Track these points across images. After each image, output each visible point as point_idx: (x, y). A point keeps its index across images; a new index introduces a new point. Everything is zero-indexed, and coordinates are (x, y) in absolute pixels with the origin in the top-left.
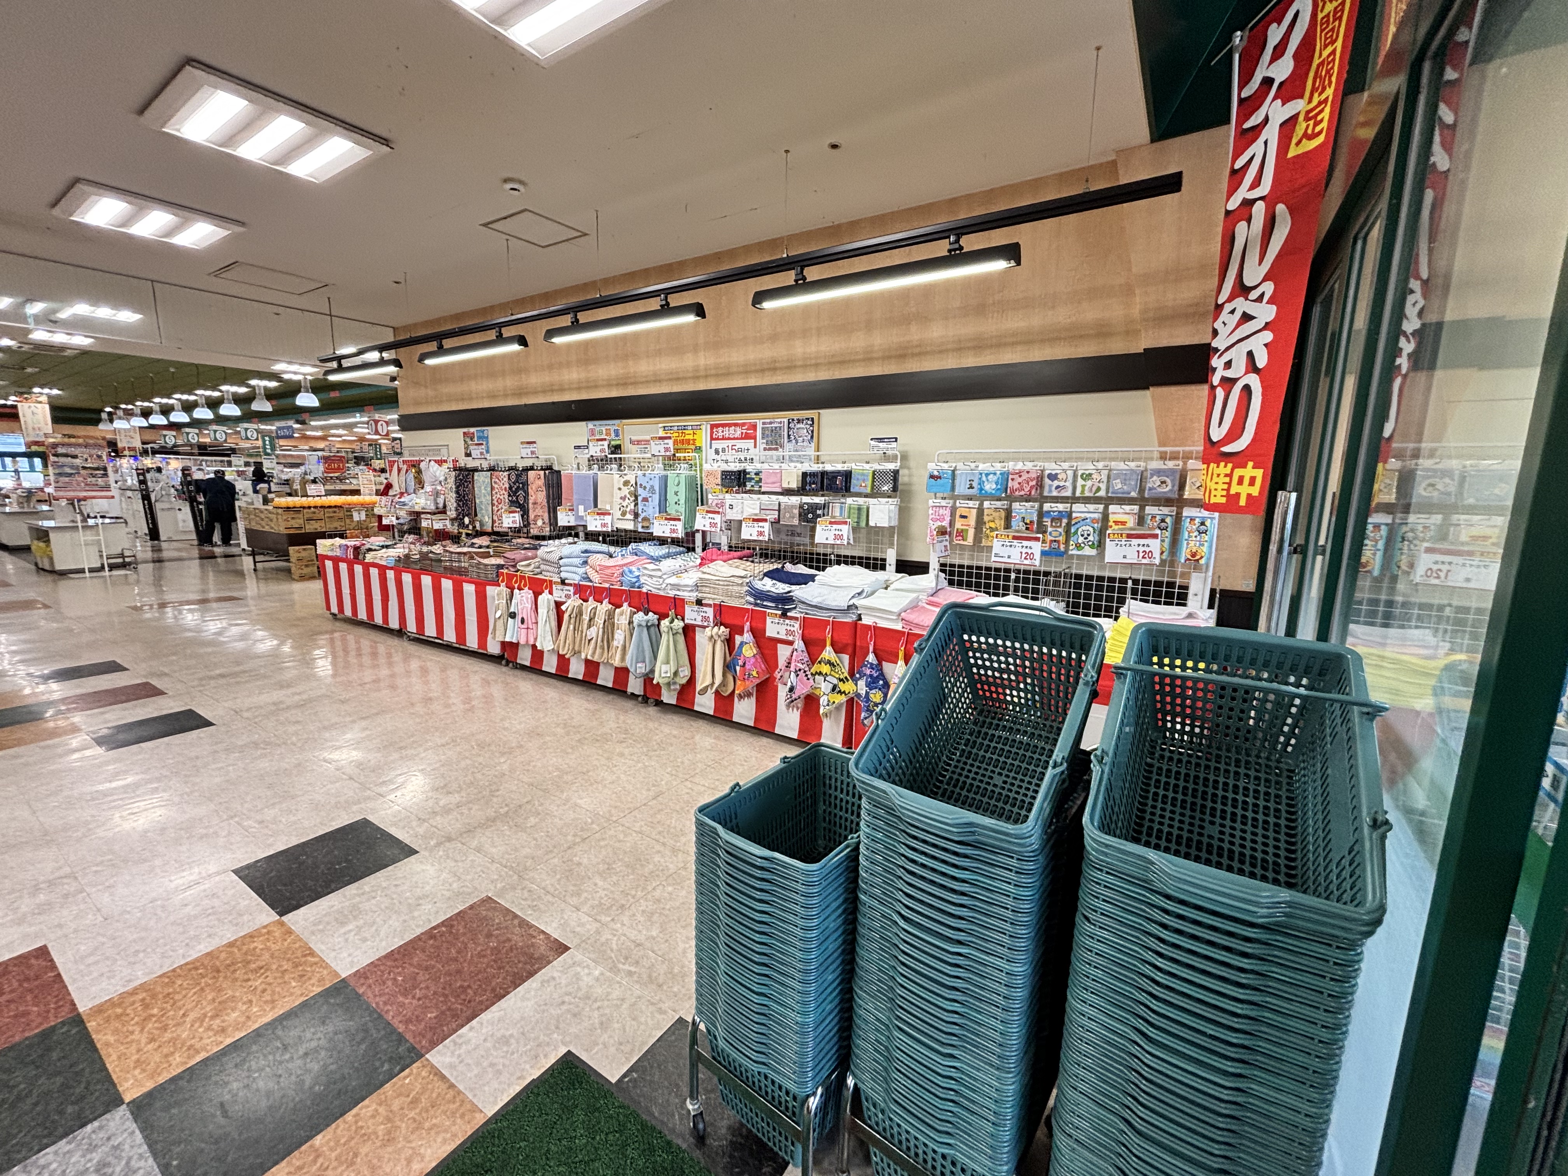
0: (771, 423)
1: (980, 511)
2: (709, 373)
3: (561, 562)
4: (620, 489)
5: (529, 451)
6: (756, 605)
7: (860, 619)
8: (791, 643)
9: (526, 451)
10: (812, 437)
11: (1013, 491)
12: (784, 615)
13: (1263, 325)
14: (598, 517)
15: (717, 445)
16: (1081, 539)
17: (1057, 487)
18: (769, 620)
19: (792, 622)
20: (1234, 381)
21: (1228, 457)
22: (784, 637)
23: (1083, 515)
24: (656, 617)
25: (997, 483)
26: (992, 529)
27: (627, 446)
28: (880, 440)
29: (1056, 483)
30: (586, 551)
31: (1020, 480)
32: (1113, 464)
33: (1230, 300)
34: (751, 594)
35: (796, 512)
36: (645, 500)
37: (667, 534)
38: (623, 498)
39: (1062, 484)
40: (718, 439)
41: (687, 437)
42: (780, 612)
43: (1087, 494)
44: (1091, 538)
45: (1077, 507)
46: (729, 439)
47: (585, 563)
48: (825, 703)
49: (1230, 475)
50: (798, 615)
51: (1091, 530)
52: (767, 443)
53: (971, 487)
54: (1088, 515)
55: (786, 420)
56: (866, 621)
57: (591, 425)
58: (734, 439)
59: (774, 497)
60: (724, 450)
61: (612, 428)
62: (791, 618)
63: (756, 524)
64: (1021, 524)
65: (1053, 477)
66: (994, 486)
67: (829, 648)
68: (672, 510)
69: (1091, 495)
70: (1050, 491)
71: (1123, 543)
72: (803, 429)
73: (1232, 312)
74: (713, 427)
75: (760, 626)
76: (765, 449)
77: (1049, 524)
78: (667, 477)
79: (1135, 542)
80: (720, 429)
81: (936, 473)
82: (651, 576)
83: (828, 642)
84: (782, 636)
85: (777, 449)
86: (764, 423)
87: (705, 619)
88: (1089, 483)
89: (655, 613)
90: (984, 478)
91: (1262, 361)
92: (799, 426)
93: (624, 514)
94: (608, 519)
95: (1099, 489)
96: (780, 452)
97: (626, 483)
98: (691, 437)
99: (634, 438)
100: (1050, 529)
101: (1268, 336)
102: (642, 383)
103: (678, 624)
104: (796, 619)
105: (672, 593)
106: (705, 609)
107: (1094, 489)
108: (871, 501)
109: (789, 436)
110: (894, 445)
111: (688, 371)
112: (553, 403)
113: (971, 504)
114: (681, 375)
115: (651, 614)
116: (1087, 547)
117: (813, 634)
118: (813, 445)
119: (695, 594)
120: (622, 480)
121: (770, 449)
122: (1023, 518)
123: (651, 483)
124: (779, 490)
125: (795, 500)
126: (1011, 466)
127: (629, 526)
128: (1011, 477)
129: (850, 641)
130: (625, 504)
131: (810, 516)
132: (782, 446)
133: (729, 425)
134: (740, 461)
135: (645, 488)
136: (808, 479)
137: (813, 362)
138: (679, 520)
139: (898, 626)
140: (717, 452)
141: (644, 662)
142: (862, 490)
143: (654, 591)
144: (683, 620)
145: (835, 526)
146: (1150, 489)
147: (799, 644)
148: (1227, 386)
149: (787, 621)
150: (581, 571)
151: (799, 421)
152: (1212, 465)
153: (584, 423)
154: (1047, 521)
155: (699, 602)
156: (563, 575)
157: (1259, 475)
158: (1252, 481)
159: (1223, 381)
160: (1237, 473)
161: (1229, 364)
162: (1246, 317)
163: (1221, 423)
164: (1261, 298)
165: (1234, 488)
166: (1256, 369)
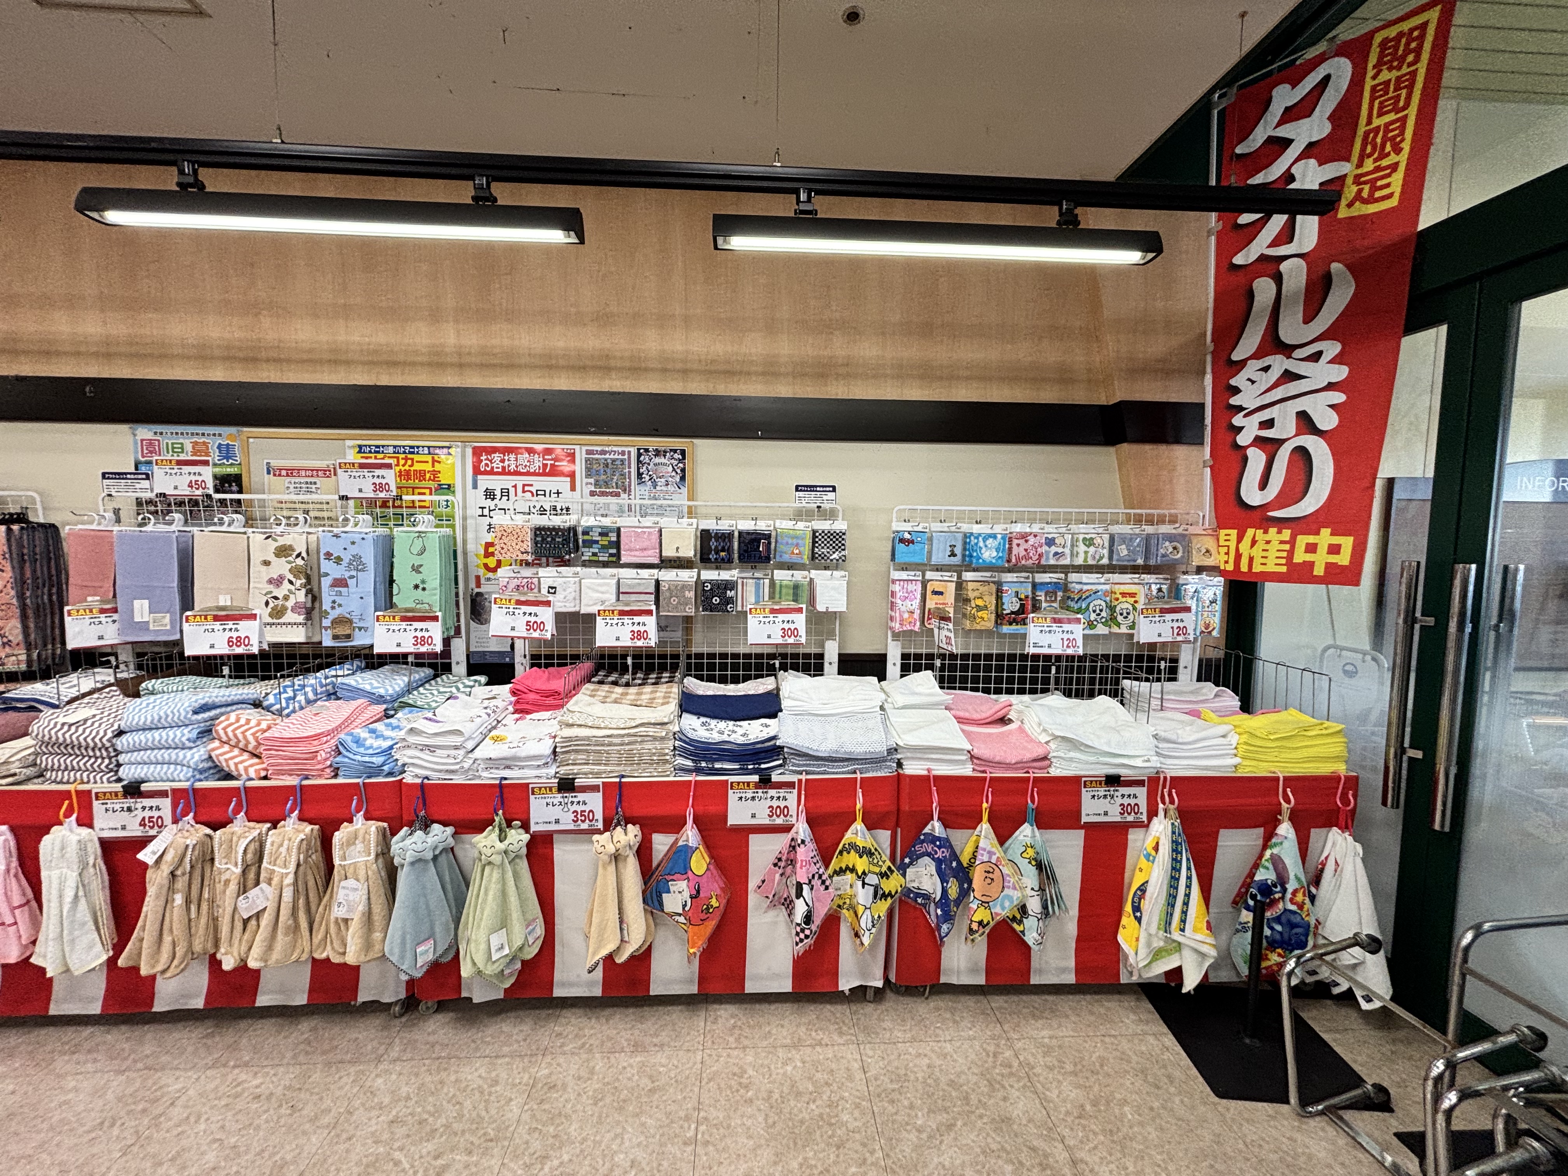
0: (603, 452)
1: (960, 585)
2: (466, 359)
3: (122, 743)
4: (266, 563)
6: (698, 771)
7: (900, 764)
8: (786, 829)
10: (683, 478)
11: (1018, 559)
12: (765, 782)
13: (1326, 383)
14: (217, 625)
15: (485, 482)
16: (1093, 616)
17: (1056, 554)
18: (732, 797)
19: (782, 792)
20: (1280, 442)
21: (1282, 523)
22: (767, 821)
23: (1094, 587)
24: (450, 830)
25: (997, 550)
26: (979, 608)
27: (256, 475)
28: (811, 488)
29: (1054, 549)
30: (205, 708)
31: (1026, 546)
32: (1116, 529)
33: (1256, 356)
34: (685, 753)
35: (691, 594)
36: (340, 583)
37: (410, 648)
38: (277, 582)
39: (1060, 550)
40: (486, 473)
41: (417, 467)
42: (756, 778)
43: (1090, 562)
44: (1104, 614)
45: (1073, 577)
46: (517, 473)
47: (207, 733)
49: (1292, 542)
50: (794, 778)
51: (1104, 604)
52: (596, 485)
53: (953, 555)
54: (1100, 587)
55: (634, 452)
56: (913, 768)
57: (145, 432)
58: (528, 474)
59: (645, 573)
60: (505, 493)
61: (213, 444)
62: (780, 785)
63: (626, 620)
64: (1014, 599)
65: (1050, 542)
66: (995, 554)
67: (858, 826)
68: (404, 598)
69: (1094, 563)
70: (1047, 559)
71: (1157, 619)
72: (666, 466)
73: (1266, 369)
74: (477, 451)
75: (712, 809)
76: (592, 494)
77: (1043, 598)
78: (390, 539)
79: (1169, 617)
80: (497, 457)
81: (907, 536)
82: (431, 748)
83: (857, 816)
84: (763, 819)
85: (617, 495)
86: (589, 452)
87: (588, 816)
88: (1092, 549)
89: (445, 824)
91: (1328, 421)
92: (657, 460)
93: (278, 613)
94: (248, 629)
95: (1101, 558)
96: (624, 499)
97: (283, 551)
98: (428, 467)
99: (274, 463)
100: (1044, 605)
101: (1339, 397)
103: (518, 838)
104: (790, 785)
105: (489, 777)
106: (581, 797)
107: (1097, 557)
108: (814, 573)
109: (640, 475)
110: (831, 496)
111: (416, 352)
112: (19, 379)
113: (946, 575)
114: (401, 358)
115: (436, 828)
116: (1100, 625)
117: (827, 806)
118: (684, 490)
119: (552, 770)
120: (272, 545)
121: (603, 494)
122: (1017, 593)
123: (353, 550)
124: (656, 561)
125: (687, 576)
126: (1018, 528)
127: (297, 636)
128: (1015, 542)
129: (893, 808)
130: (280, 593)
131: (716, 600)
132: (627, 490)
133: (509, 451)
134: (542, 511)
135: (338, 560)
136: (713, 544)
137: (679, 366)
138: (435, 619)
139: (967, 770)
140: (490, 494)
141: (432, 936)
142: (795, 559)
143: (436, 778)
144: (526, 826)
145: (781, 617)
146: (1163, 556)
147: (802, 830)
148: (1269, 447)
149: (772, 792)
150: (197, 755)
151: (658, 453)
152: (1250, 532)
153: (124, 428)
154: (1041, 596)
155: (566, 785)
156: (128, 773)
157: (1347, 543)
158: (1334, 549)
159: (1259, 442)
160: (1302, 540)
161: (1269, 424)
162: (1289, 376)
163: (1264, 484)
164: (1316, 357)
165: (1300, 556)
166: (1315, 431)
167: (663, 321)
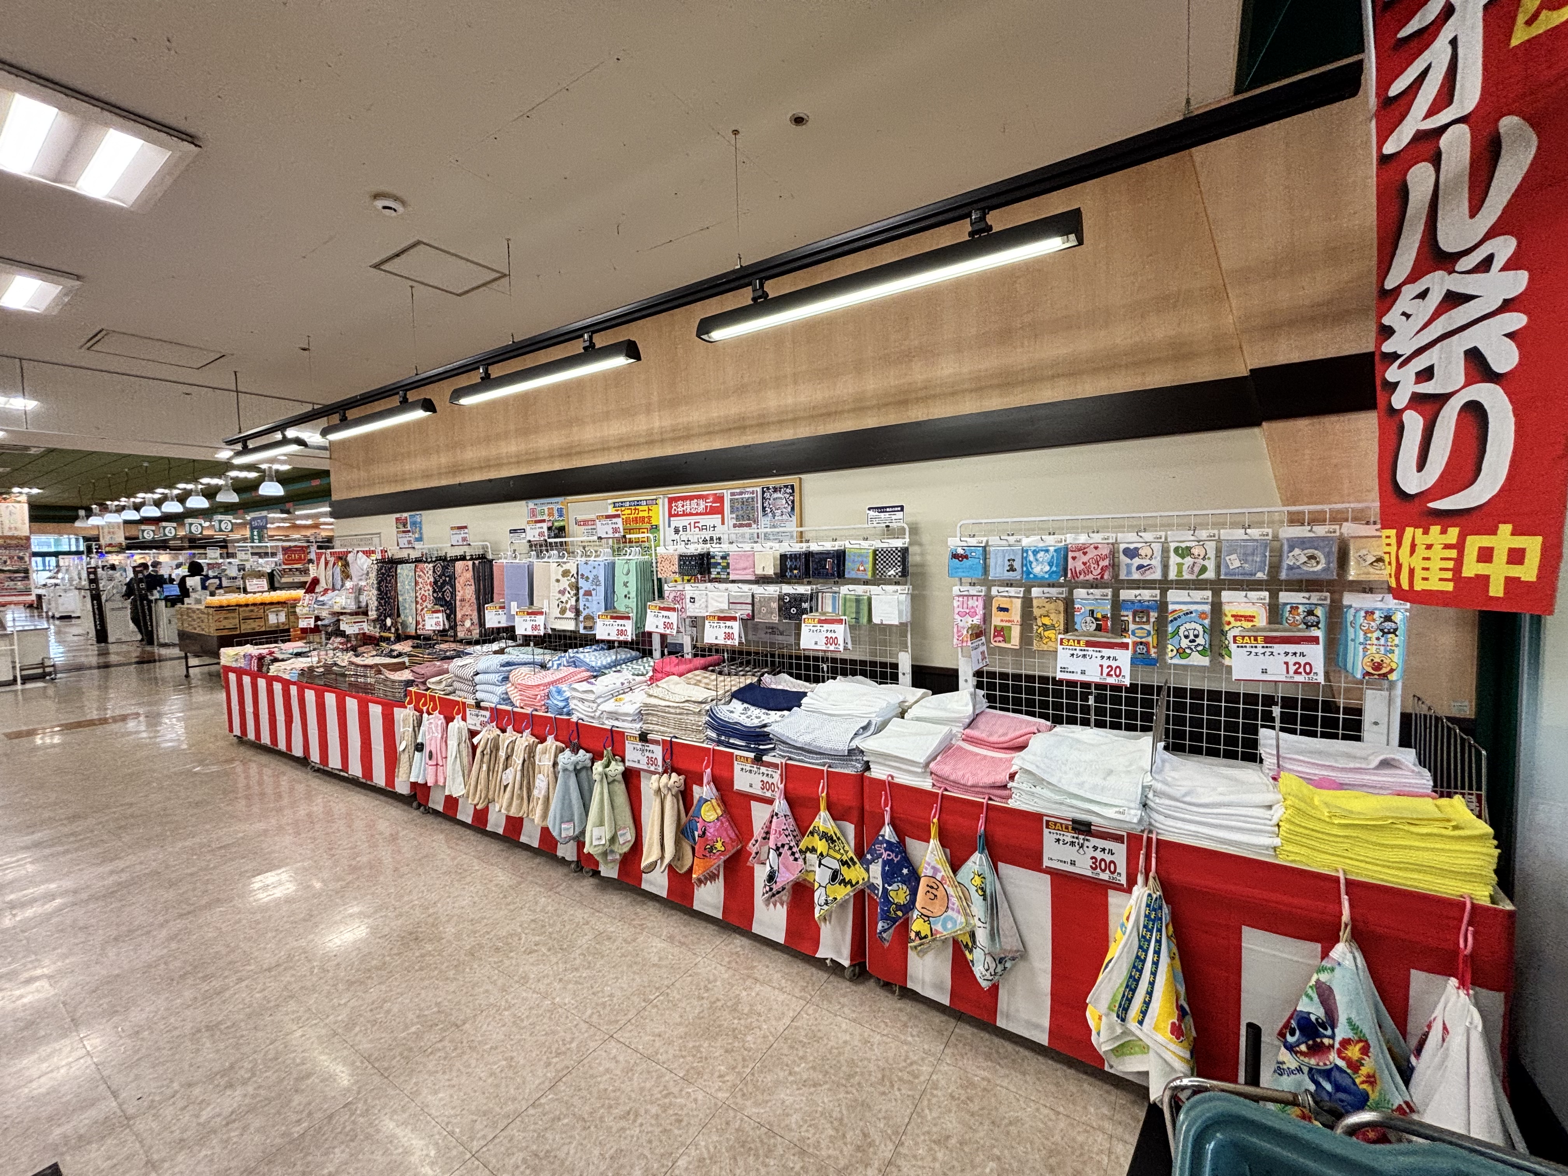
0: (741, 493)
1: (1027, 602)
2: (665, 436)
3: (477, 678)
4: (558, 581)
5: (459, 537)
6: (719, 742)
7: (867, 767)
8: (770, 802)
9: (457, 538)
10: (793, 509)
11: (1075, 574)
12: (758, 760)
13: (1500, 303)
14: (528, 618)
15: (678, 522)
16: (1185, 643)
17: (1140, 567)
18: (737, 767)
19: (770, 771)
20: (1443, 399)
21: (1446, 518)
22: (759, 792)
23: (1185, 608)
24: (589, 755)
25: (1051, 564)
26: (1046, 627)
27: (572, 527)
28: (882, 509)
29: (1137, 561)
30: (508, 664)
31: (1085, 559)
32: (1226, 534)
33: (1412, 278)
34: (713, 728)
35: (775, 605)
36: (588, 593)
37: (614, 637)
38: (562, 592)
39: (1145, 562)
40: (677, 515)
41: (641, 514)
42: (752, 755)
43: (1186, 576)
44: (1200, 640)
45: (1173, 595)
46: (691, 514)
47: (506, 679)
48: (822, 902)
49: (1460, 546)
50: (777, 761)
51: (1200, 628)
52: (737, 519)
53: (1012, 569)
54: (1193, 608)
55: (759, 490)
56: (878, 772)
57: (531, 504)
58: (697, 514)
59: (746, 587)
60: (685, 528)
61: (555, 507)
62: (769, 765)
63: (722, 624)
64: (1089, 619)
65: (1132, 553)
66: (1047, 568)
67: (824, 814)
68: (621, 606)
69: (1194, 577)
70: (1129, 573)
71: (1260, 650)
72: (781, 500)
73: (1423, 295)
74: (671, 501)
75: (725, 774)
76: (735, 526)
77: (1130, 619)
78: (614, 564)
79: (1278, 648)
80: (680, 503)
81: (960, 551)
82: (582, 700)
83: (823, 805)
84: (757, 791)
85: (749, 525)
86: (732, 494)
87: (651, 761)
88: (1189, 561)
89: (587, 751)
90: (1031, 558)
91: (1505, 358)
92: (775, 495)
93: (563, 611)
94: (540, 620)
95: (1204, 569)
96: (754, 530)
97: (566, 573)
98: (645, 514)
99: (579, 518)
100: (1132, 627)
101: (1517, 320)
102: (589, 452)
103: (617, 768)
104: (775, 766)
105: (608, 724)
106: (652, 747)
107: (1197, 569)
108: (874, 589)
109: (764, 508)
110: (900, 515)
111: (640, 436)
112: (490, 481)
113: (1012, 591)
114: (633, 441)
115: (581, 752)
116: (1195, 655)
117: (801, 790)
118: (794, 518)
119: (638, 726)
120: (561, 570)
121: (741, 526)
122: (1092, 612)
123: (595, 572)
124: (753, 578)
125: (772, 590)
126: (1070, 539)
127: (570, 626)
128: (1070, 554)
129: (854, 803)
130: (564, 599)
131: (793, 611)
132: (756, 521)
133: (691, 498)
134: (705, 541)
135: (587, 579)
136: (789, 563)
137: (791, 416)
138: (628, 618)
139: (926, 784)
140: (677, 531)
141: (571, 820)
142: (860, 575)
143: (588, 721)
144: (623, 761)
145: (827, 626)
146: (1290, 568)
147: (781, 805)
148: (1429, 408)
149: (763, 769)
150: (500, 690)
151: (776, 490)
152: (1409, 531)
153: (523, 503)
154: (1128, 616)
155: (643, 737)
156: (479, 695)
157: (1533, 545)
158: (1516, 557)
159: (1418, 401)
160: (1474, 543)
161: (1426, 374)
162: (1454, 300)
163: (1421, 464)
164: (1486, 265)
165: (1471, 568)
166: (1491, 376)
167: (778, 382)
